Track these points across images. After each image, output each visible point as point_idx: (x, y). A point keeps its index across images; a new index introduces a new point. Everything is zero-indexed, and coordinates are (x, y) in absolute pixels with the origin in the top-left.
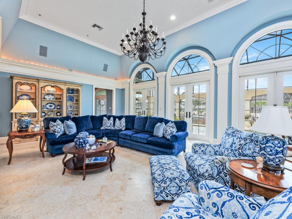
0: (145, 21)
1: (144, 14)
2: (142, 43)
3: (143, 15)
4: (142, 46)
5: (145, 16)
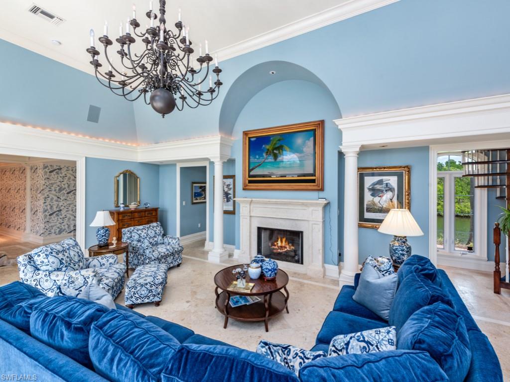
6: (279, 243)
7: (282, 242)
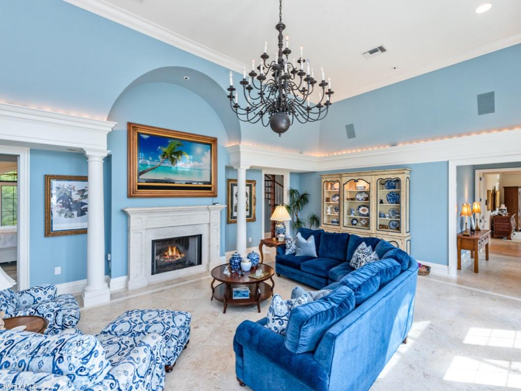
0: (283, 43)
1: (280, 27)
2: (276, 91)
3: (278, 31)
4: (275, 100)
5: (284, 32)
6: (170, 253)
7: (172, 251)
